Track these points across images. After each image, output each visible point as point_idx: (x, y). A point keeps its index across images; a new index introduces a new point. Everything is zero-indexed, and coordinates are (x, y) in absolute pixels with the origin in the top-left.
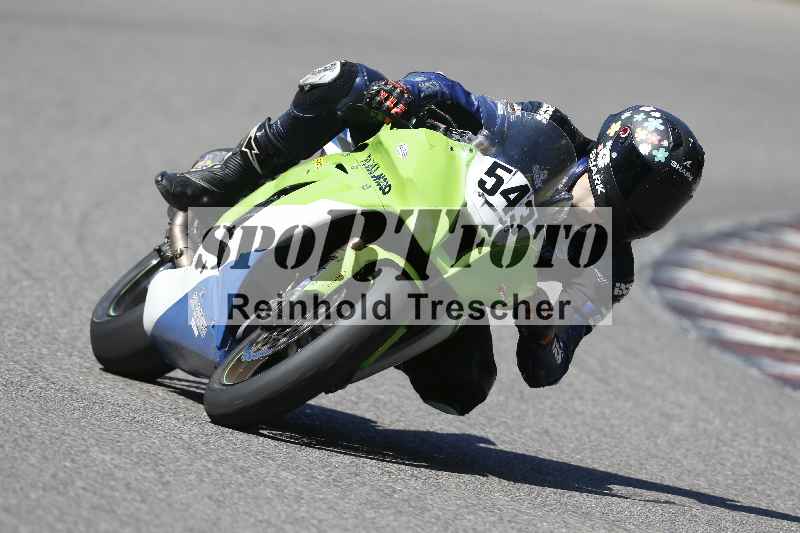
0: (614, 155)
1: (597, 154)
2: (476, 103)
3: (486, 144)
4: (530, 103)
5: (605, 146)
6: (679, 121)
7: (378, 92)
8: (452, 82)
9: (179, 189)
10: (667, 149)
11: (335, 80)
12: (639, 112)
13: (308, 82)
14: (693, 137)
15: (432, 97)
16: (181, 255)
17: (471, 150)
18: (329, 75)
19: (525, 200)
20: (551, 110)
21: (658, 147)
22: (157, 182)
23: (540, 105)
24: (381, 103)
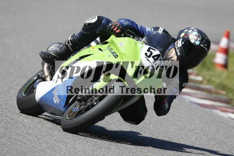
0: (183, 43)
1: (177, 43)
2: (140, 28)
3: (146, 41)
4: (156, 27)
5: (180, 40)
6: (202, 32)
7: (111, 26)
8: (132, 21)
9: (47, 57)
10: (199, 41)
11: (96, 22)
12: (190, 30)
13: (87, 23)
14: (207, 37)
15: (127, 27)
16: (47, 77)
17: (142, 44)
18: (94, 20)
19: (159, 59)
20: (163, 29)
21: (197, 40)
22: (40, 55)
23: (159, 28)
24: (113, 29)
